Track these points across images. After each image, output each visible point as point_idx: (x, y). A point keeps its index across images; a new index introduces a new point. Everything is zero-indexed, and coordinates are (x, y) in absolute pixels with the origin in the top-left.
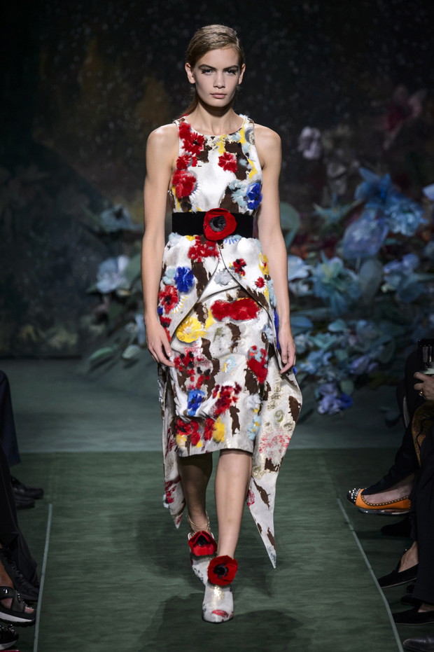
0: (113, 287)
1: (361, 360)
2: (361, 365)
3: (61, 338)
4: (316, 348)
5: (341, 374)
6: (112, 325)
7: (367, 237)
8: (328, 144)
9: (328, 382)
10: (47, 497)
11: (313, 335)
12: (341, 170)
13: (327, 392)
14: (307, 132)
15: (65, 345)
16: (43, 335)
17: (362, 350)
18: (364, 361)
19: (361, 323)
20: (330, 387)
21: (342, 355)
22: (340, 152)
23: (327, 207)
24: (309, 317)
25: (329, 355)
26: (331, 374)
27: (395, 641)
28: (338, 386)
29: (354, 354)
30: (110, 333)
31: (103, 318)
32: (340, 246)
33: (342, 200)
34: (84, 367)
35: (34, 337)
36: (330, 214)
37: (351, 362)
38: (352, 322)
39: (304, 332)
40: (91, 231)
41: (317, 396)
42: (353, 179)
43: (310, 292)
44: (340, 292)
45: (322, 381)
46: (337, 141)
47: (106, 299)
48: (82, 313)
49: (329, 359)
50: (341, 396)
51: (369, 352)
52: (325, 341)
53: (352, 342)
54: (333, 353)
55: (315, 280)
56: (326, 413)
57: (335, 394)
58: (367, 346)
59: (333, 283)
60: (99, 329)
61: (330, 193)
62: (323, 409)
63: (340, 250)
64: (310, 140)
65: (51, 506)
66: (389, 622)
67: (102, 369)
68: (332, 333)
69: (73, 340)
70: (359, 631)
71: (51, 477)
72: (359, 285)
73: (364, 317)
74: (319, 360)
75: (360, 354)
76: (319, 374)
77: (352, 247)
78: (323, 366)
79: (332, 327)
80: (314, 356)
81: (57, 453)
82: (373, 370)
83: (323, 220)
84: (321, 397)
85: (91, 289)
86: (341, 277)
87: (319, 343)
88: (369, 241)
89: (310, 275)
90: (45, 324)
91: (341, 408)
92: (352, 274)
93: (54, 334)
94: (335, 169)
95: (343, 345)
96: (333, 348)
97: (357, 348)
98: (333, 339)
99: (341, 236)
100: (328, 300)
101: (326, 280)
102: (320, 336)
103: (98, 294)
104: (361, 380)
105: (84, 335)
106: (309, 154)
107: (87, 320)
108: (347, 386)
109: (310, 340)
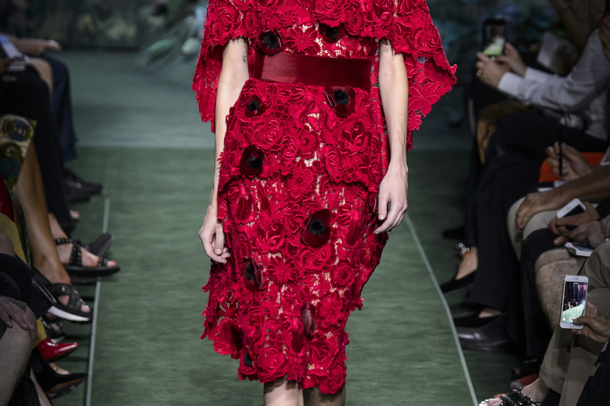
3: (120, 29)
6: (172, 17)
15: (123, 38)
16: (101, 25)
27: (455, 346)
30: (169, 26)
31: (162, 10)
34: (142, 60)
35: (92, 28)
48: (141, 3)
60: (158, 21)
65: (107, 202)
66: (449, 328)
67: (161, 62)
69: (131, 31)
70: (419, 335)
71: (108, 171)
107: (146, 12)
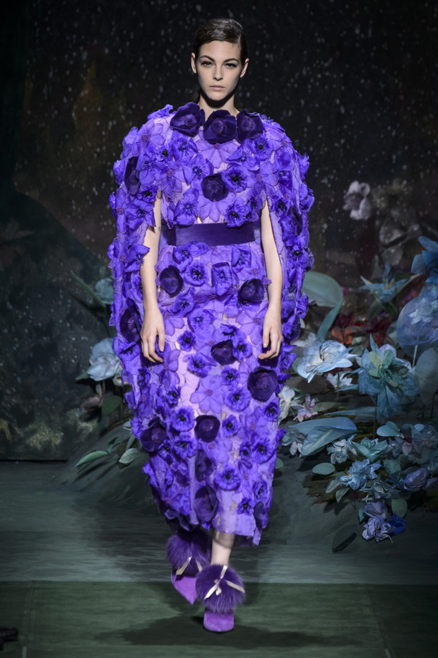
0: (109, 374)
1: (417, 474)
2: (416, 480)
3: (43, 436)
4: (361, 457)
5: (392, 490)
6: (106, 422)
7: (426, 320)
8: (381, 203)
9: (375, 501)
10: (21, 637)
11: (357, 440)
12: (397, 234)
13: (374, 513)
14: (354, 187)
15: (47, 446)
16: (20, 432)
17: (418, 461)
18: (421, 475)
19: (419, 427)
20: (377, 507)
21: (393, 467)
22: (395, 213)
23: (378, 281)
24: (352, 418)
25: (377, 465)
26: (379, 490)
28: (388, 507)
29: (408, 465)
30: (103, 432)
31: (95, 413)
32: (393, 330)
33: (396, 273)
34: (70, 474)
35: (8, 434)
36: (381, 290)
37: (404, 476)
38: (406, 426)
39: (346, 438)
40: (84, 304)
41: (362, 517)
42: (410, 246)
43: (354, 387)
44: (391, 388)
45: (367, 498)
46: (392, 199)
47: (99, 389)
48: (69, 406)
49: (376, 472)
50: (392, 519)
51: (427, 463)
52: (371, 449)
53: (406, 450)
54: (382, 463)
55: (360, 371)
56: (372, 539)
57: (384, 516)
58: (425, 457)
59: (383, 376)
60: (90, 426)
61: (382, 262)
62: (368, 534)
63: (393, 335)
64: (359, 196)
65: (25, 649)
67: (93, 476)
68: (381, 439)
69: (57, 440)
71: (25, 612)
72: (416, 379)
73: (421, 420)
74: (363, 472)
75: (417, 466)
76: (363, 489)
77: (408, 332)
78: (368, 479)
79: (381, 432)
80: (358, 466)
81: (34, 582)
82: (432, 486)
83: (373, 297)
84: (366, 519)
85: (82, 376)
86: (393, 368)
87: (365, 451)
88: (428, 324)
89: (355, 366)
90: (24, 419)
91: (391, 534)
92: (407, 364)
93: (34, 432)
94: (389, 233)
95: (395, 454)
96: (381, 458)
97: (411, 457)
98: (381, 447)
99: (396, 318)
100: (376, 396)
101: (375, 373)
102: (365, 441)
103: (90, 382)
104: (416, 499)
105: (70, 433)
106: (356, 214)
108: (399, 506)
109: (353, 446)
